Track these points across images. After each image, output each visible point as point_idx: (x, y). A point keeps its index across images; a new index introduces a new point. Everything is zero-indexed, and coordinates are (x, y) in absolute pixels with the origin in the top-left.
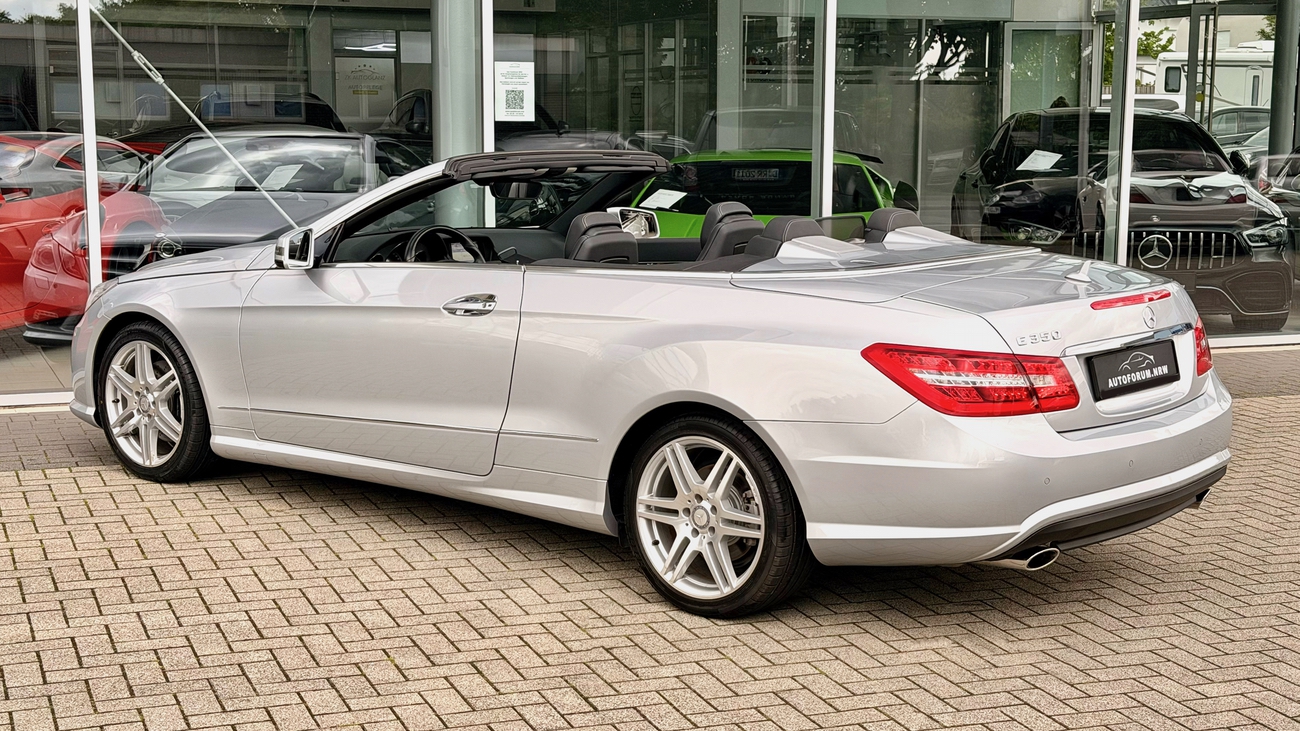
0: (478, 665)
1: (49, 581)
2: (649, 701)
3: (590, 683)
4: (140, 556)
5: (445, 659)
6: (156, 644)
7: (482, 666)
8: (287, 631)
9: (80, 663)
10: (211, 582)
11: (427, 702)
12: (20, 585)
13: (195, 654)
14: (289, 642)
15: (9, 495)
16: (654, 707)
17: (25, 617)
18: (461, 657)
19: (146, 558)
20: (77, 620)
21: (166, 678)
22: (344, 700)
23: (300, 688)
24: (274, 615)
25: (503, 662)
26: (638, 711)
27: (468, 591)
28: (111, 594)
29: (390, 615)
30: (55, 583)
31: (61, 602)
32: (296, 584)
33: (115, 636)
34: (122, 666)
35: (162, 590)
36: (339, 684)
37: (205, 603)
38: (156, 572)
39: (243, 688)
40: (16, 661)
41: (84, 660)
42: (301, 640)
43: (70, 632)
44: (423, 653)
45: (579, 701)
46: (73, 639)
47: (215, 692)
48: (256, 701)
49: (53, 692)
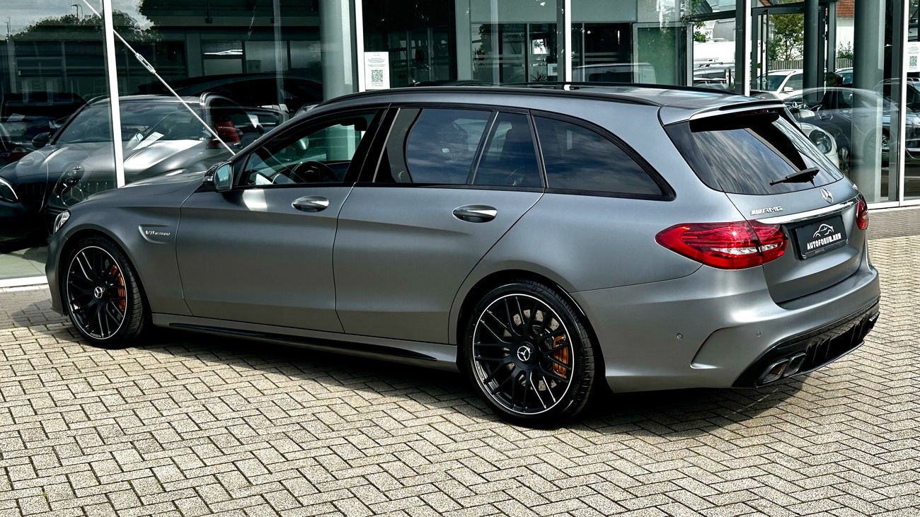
0: (445, 416)
5: (422, 415)
9: (199, 427)
12: (135, 383)
13: (269, 419)
17: (150, 403)
22: (373, 440)
30: (158, 383)
33: (212, 411)
37: (258, 390)
38: (218, 373)
39: (308, 437)
47: (292, 439)
48: (320, 443)
49: (191, 445)
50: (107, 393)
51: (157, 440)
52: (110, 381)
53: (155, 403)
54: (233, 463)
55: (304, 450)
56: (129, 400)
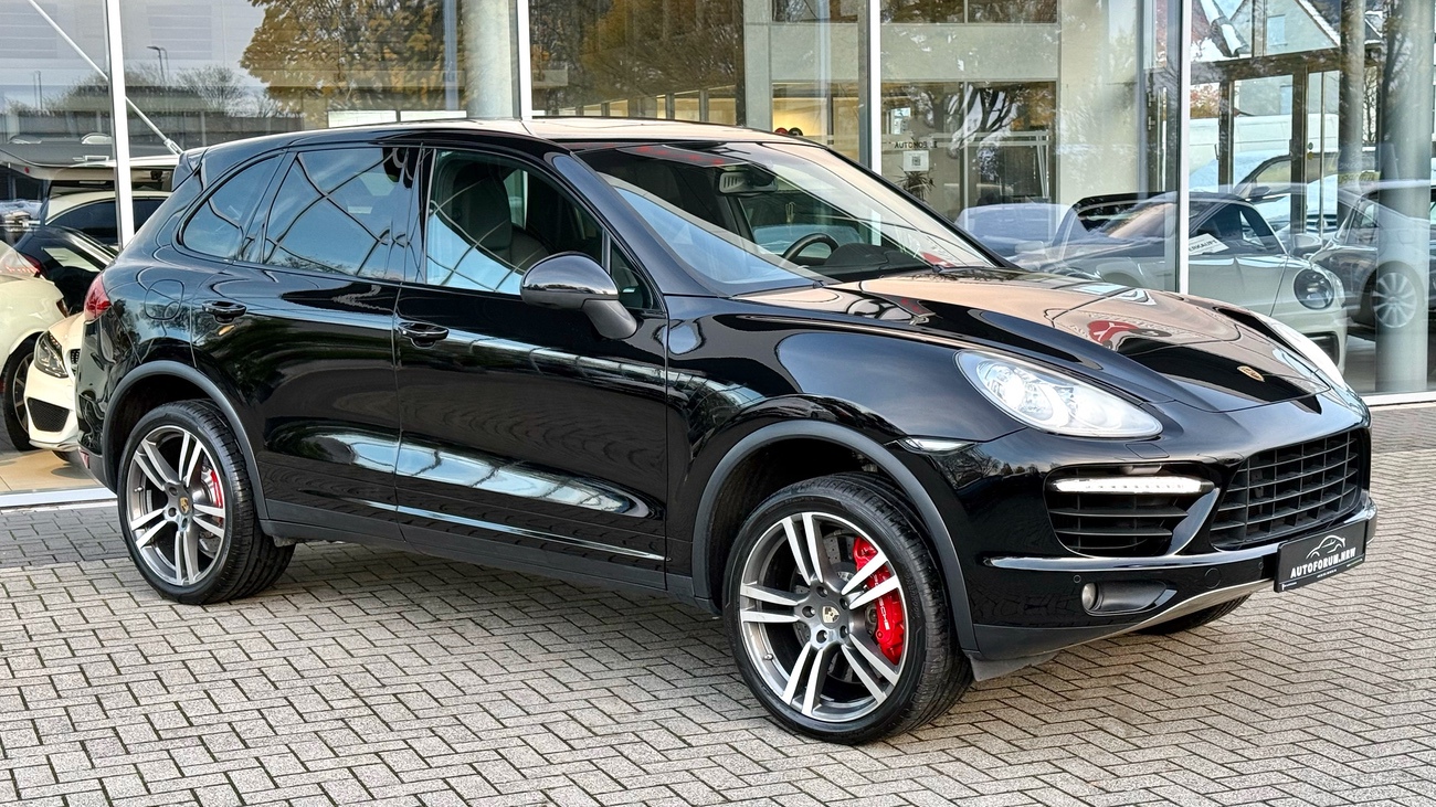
1: (139, 655)
2: (740, 738)
4: (222, 632)
6: (258, 705)
7: (576, 714)
10: (298, 652)
15: (75, 583)
18: (552, 707)
19: (228, 633)
20: (176, 688)
21: (275, 732)
23: (404, 736)
24: (365, 677)
25: (594, 711)
27: (550, 652)
28: (204, 667)
31: (155, 672)
32: (381, 651)
34: (230, 724)
35: (251, 659)
36: (440, 731)
40: (127, 722)
41: (193, 720)
42: (397, 698)
43: (175, 697)
44: (516, 704)
45: (673, 739)
46: (176, 703)
47: (325, 742)
48: (365, 748)
49: (170, 747)
52: (73, 654)
53: (134, 687)
54: (225, 773)
56: (94, 682)
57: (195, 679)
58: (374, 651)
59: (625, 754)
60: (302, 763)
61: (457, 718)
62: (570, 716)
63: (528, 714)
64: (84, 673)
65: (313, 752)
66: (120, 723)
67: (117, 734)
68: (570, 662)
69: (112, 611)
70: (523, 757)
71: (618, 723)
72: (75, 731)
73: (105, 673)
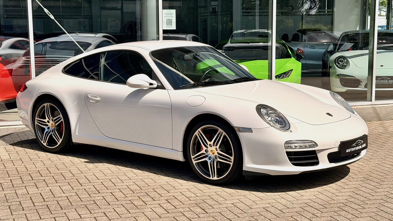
1: (30, 177)
3: (204, 205)
4: (57, 170)
5: (158, 199)
6: (66, 195)
7: (170, 201)
8: (107, 191)
9: (44, 200)
10: (81, 177)
11: (154, 211)
12: (21, 178)
13: (80, 198)
14: (108, 194)
16: (225, 212)
17: (24, 187)
18: (162, 198)
19: (59, 170)
20: (41, 188)
21: (72, 204)
22: (128, 210)
23: (113, 207)
24: (102, 186)
25: (176, 200)
26: (220, 213)
28: (50, 181)
29: (138, 186)
30: (32, 178)
31: (35, 183)
33: (53, 193)
34: (57, 201)
35: (66, 179)
36: (125, 206)
37: (79, 183)
38: (63, 174)
39: (95, 207)
40: (24, 200)
42: (112, 194)
43: (39, 192)
44: (150, 197)
45: (201, 210)
46: (41, 194)
47: (87, 208)
48: (100, 211)
49: (37, 208)
50: (5, 181)
51: (21, 205)
52: (9, 176)
53: (27, 188)
54: (54, 218)
55: (91, 213)
56: (15, 186)
57: (47, 186)
58: (105, 177)
59: (186, 215)
60: (79, 215)
61: (131, 201)
62: (168, 201)
63: (154, 200)
64: (12, 183)
65: (83, 212)
66: (22, 200)
67: (21, 204)
68: (169, 183)
69: (22, 162)
70: (151, 215)
71: (184, 204)
72: (7, 202)
73: (18, 182)
